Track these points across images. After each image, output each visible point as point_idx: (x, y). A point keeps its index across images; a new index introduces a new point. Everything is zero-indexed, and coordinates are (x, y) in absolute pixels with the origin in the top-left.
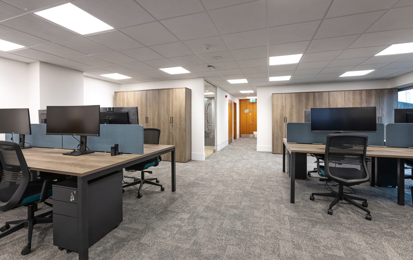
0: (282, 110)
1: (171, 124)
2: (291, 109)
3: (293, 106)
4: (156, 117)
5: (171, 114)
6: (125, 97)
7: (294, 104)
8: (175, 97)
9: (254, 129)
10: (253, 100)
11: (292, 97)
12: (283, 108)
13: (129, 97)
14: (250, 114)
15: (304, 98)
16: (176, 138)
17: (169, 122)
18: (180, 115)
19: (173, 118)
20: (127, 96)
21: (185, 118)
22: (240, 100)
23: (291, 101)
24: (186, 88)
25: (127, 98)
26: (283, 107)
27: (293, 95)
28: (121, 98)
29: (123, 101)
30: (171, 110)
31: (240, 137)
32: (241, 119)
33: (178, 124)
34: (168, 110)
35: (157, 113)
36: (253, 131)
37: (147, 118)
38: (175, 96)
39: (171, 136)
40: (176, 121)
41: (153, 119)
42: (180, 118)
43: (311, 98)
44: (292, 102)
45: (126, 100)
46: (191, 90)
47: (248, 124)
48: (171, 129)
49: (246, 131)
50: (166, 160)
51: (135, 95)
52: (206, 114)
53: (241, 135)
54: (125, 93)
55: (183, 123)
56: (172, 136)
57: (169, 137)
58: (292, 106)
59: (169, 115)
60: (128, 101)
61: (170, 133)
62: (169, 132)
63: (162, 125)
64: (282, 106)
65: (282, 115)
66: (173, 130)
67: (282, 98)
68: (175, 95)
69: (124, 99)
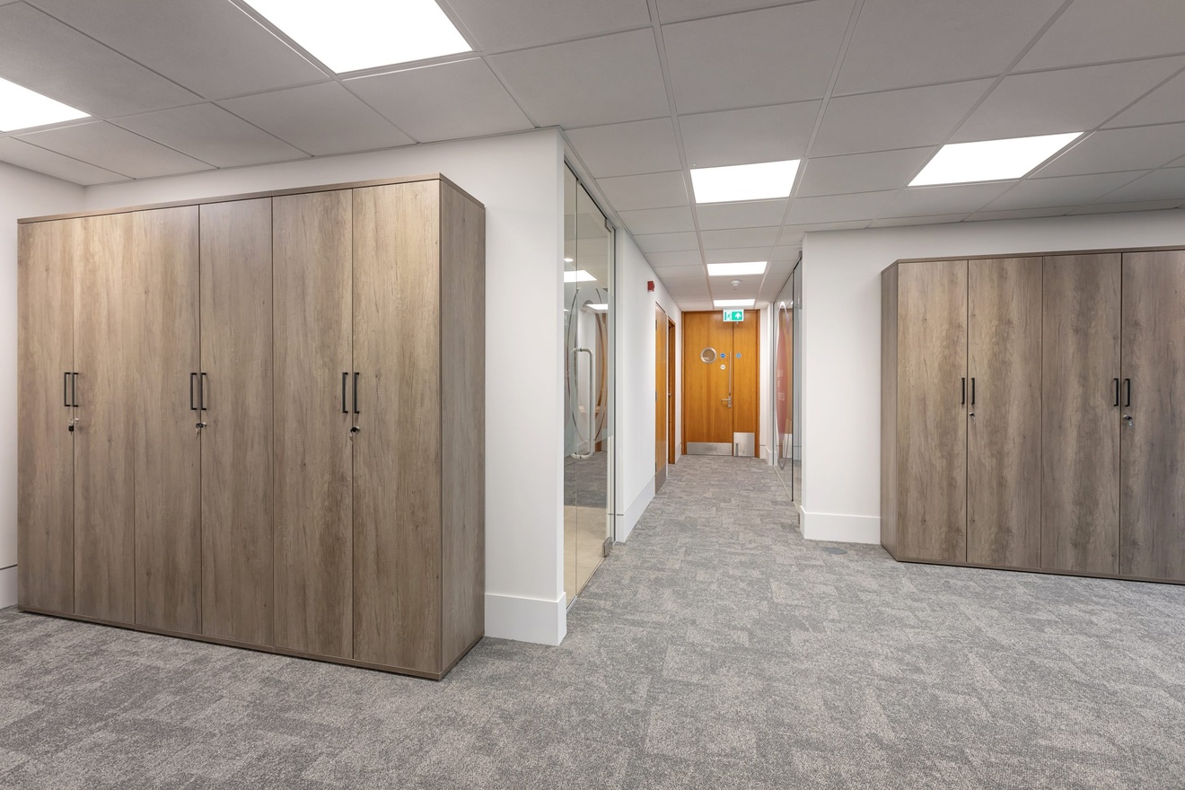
0: (951, 342)
1: (349, 417)
2: (1001, 338)
3: (1009, 322)
4: (255, 370)
5: (344, 351)
6: (78, 253)
7: (1015, 311)
8: (371, 243)
9: (736, 425)
10: (734, 314)
11: (1002, 276)
12: (955, 334)
13: (96, 247)
14: (723, 367)
15: (1068, 282)
16: (376, 511)
17: (333, 408)
18: (407, 359)
19: (361, 382)
20: (87, 243)
21: (434, 379)
22: (685, 314)
23: (1001, 296)
24: (442, 179)
25: (87, 256)
26: (954, 325)
27: (1011, 267)
28: (57, 257)
29: (67, 273)
30: (346, 325)
31: (684, 452)
32: (688, 387)
33: (392, 418)
34: (329, 325)
35: (258, 350)
36: (733, 431)
37: (198, 377)
38: (370, 234)
39: (348, 501)
40: (382, 397)
41: (239, 387)
42: (406, 381)
43: (1109, 280)
44: (1002, 304)
45: (78, 268)
46: (481, 206)
47: (713, 404)
48: (348, 451)
49: (705, 430)
50: (316, 650)
51: (128, 232)
52: (571, 359)
53: (688, 444)
54: (78, 223)
55: (426, 410)
56: (356, 498)
57: (334, 503)
58: (1004, 322)
59: (332, 363)
60: (94, 272)
61: (343, 478)
62: (333, 473)
63: (291, 424)
64: (951, 323)
65: (948, 368)
66: (360, 459)
67: (953, 281)
68: (370, 226)
69: (71, 259)
